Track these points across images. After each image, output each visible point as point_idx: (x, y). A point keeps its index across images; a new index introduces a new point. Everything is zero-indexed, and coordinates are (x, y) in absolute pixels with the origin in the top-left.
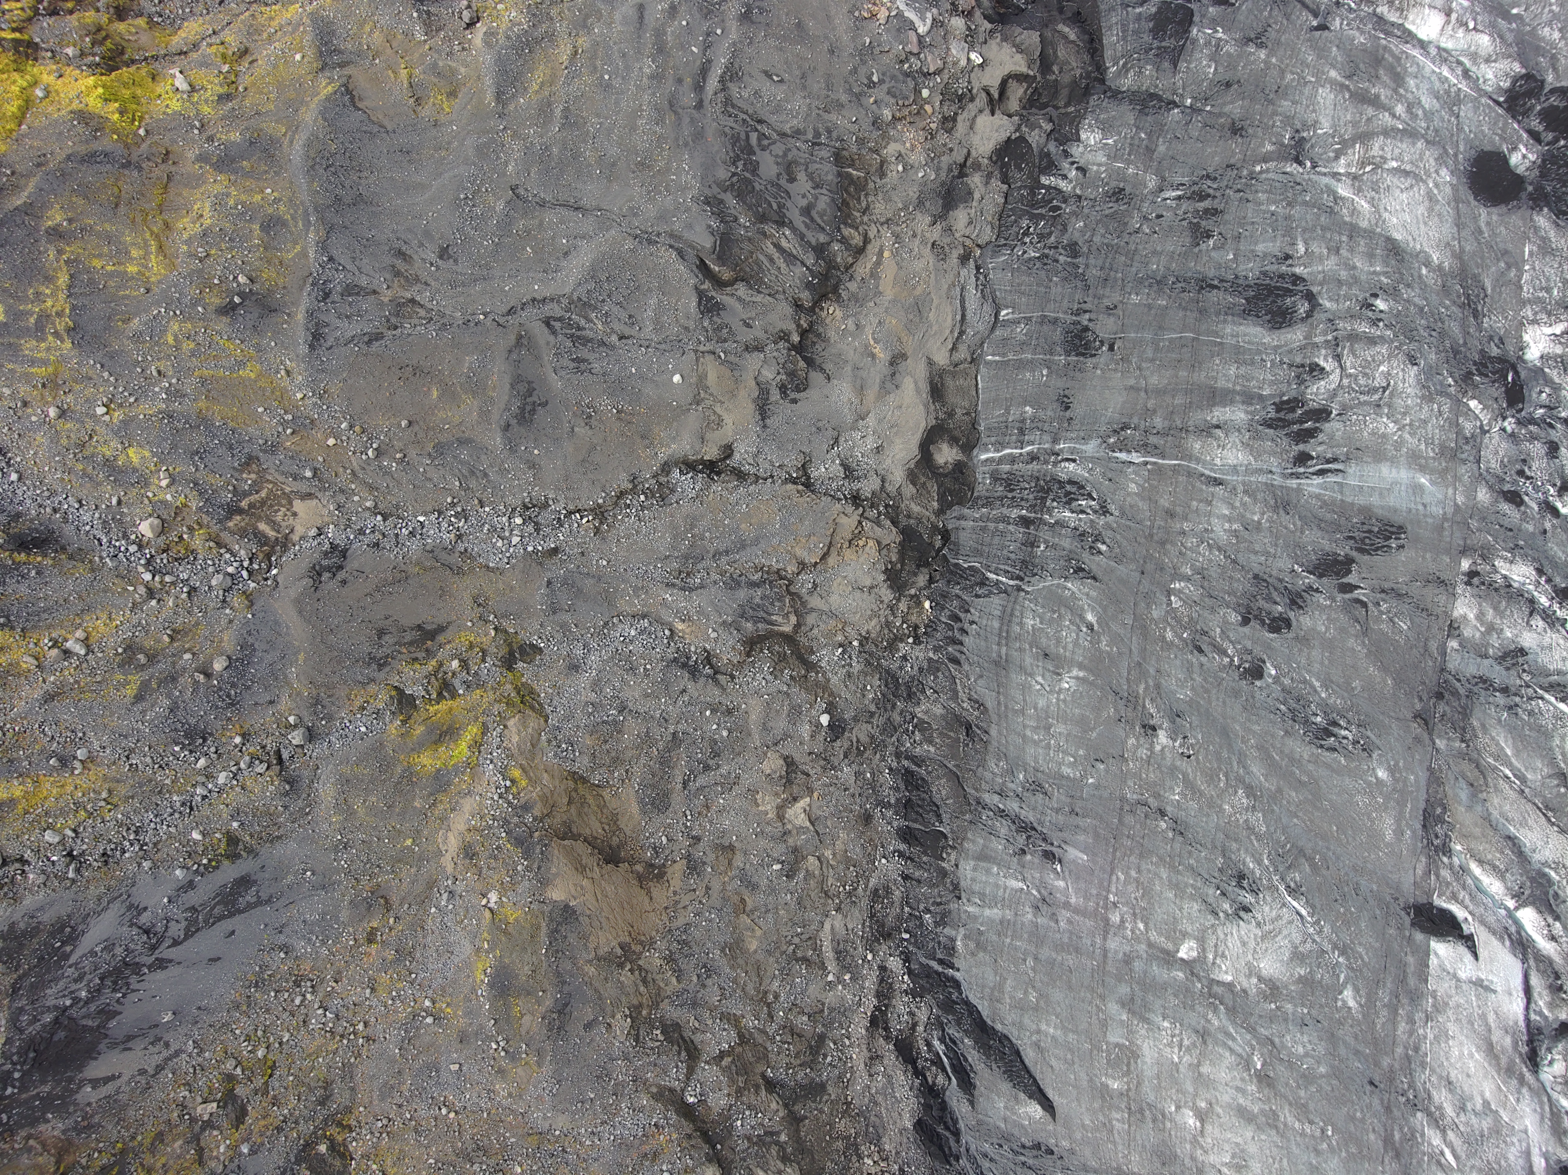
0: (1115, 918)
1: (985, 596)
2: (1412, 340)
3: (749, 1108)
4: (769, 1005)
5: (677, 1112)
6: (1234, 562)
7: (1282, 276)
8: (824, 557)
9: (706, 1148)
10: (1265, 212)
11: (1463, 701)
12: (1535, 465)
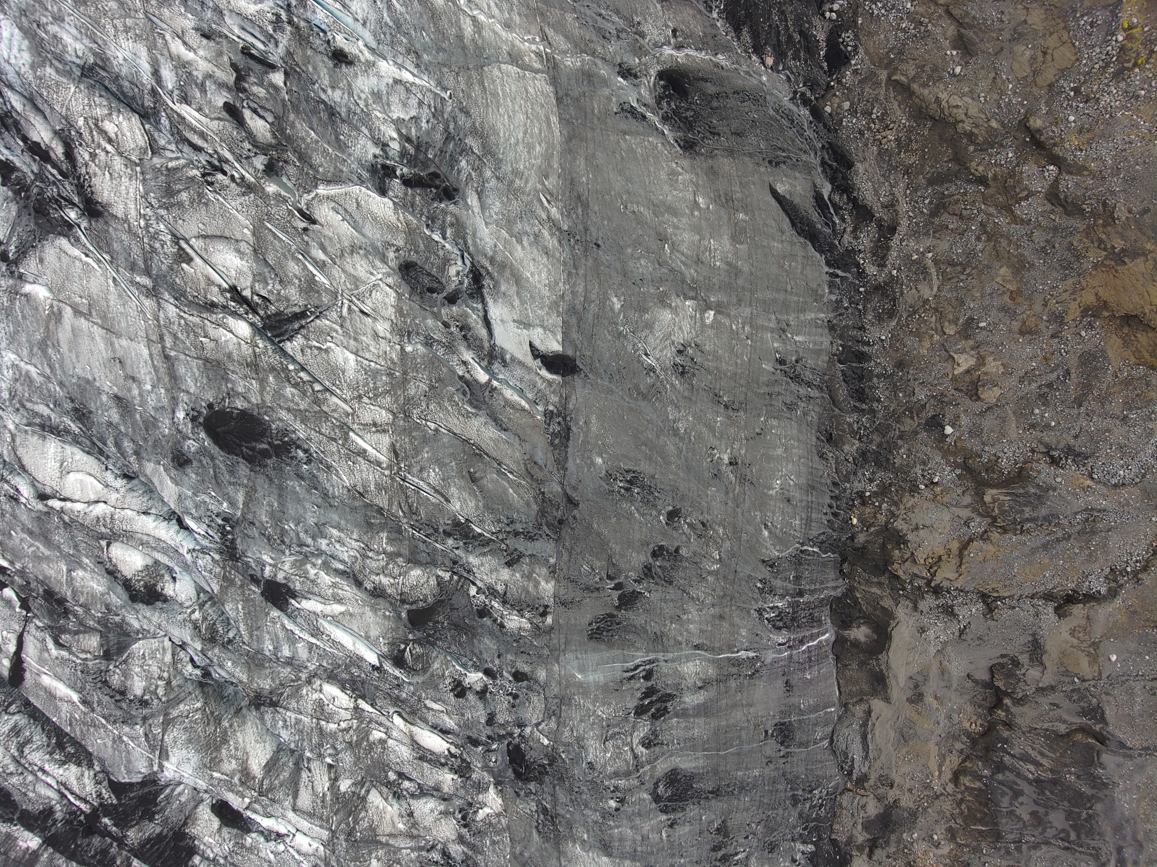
0: (747, 328)
1: (819, 535)
2: (592, 782)
3: (1002, 165)
4: (985, 232)
5: (1065, 159)
6: (684, 591)
7: (674, 810)
8: (964, 546)
9: (1043, 138)
10: (686, 857)
11: (544, 522)
12: (506, 705)
